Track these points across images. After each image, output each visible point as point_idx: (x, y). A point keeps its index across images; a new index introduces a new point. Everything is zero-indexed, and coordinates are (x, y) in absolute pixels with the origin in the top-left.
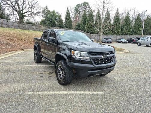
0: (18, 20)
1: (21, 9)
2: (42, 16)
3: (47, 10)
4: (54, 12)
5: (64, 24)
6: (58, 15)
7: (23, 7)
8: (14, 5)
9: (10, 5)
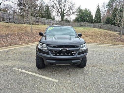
0: (60, 19)
1: (63, 11)
2: (76, 15)
3: (80, 9)
4: (86, 10)
5: (94, 20)
6: (89, 12)
7: (64, 9)
8: (58, 9)
9: (56, 9)
